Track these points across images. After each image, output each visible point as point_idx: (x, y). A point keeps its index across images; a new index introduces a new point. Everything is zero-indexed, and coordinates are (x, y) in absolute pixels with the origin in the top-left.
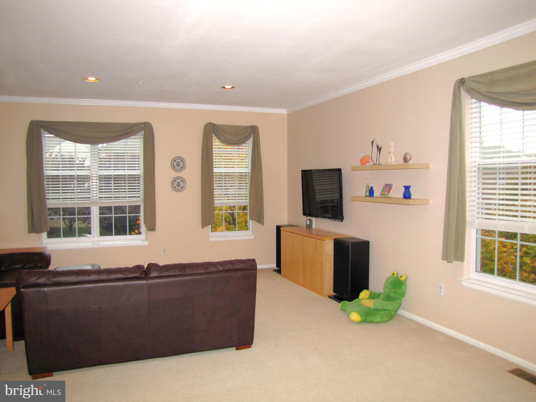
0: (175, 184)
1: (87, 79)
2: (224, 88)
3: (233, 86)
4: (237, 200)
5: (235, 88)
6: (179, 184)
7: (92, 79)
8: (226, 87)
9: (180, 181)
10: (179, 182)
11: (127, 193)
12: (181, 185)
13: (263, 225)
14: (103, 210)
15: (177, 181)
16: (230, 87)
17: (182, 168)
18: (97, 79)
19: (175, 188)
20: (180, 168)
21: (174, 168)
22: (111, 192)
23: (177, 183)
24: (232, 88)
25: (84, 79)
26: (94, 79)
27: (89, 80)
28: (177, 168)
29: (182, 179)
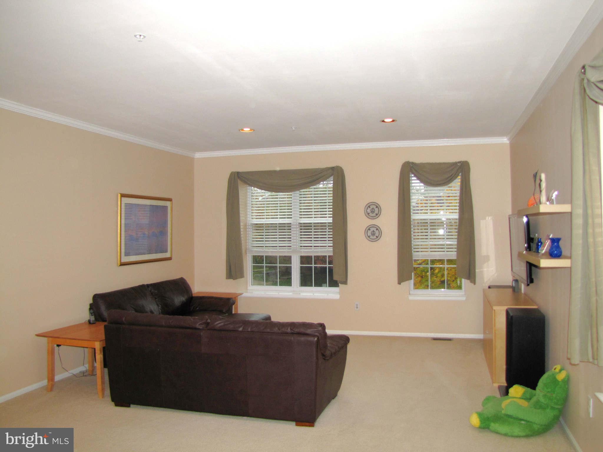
0: (369, 233)
1: (243, 130)
2: (383, 121)
3: (394, 119)
4: (446, 253)
5: (396, 121)
6: (374, 233)
7: (247, 130)
8: (386, 120)
9: (375, 229)
10: (373, 231)
11: (327, 242)
12: (375, 235)
13: (475, 284)
14: (305, 260)
15: (372, 229)
16: (391, 120)
17: (378, 215)
18: (251, 130)
19: (369, 237)
20: (374, 215)
21: (367, 214)
22: (311, 241)
23: (372, 232)
24: (393, 121)
25: (239, 130)
26: (249, 129)
27: (244, 131)
28: (371, 216)
29: (377, 227)
